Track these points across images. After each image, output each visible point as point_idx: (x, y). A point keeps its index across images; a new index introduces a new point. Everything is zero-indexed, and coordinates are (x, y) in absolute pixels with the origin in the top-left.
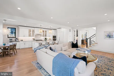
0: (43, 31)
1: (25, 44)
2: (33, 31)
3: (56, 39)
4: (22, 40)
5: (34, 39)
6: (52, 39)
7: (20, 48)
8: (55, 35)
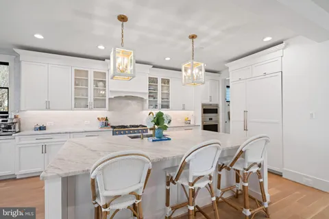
0: (153, 81)
1: (44, 150)
2: (101, 79)
3: (218, 121)
4: (42, 128)
5: (106, 123)
6: (199, 123)
7: (19, 173)
8: (213, 102)
